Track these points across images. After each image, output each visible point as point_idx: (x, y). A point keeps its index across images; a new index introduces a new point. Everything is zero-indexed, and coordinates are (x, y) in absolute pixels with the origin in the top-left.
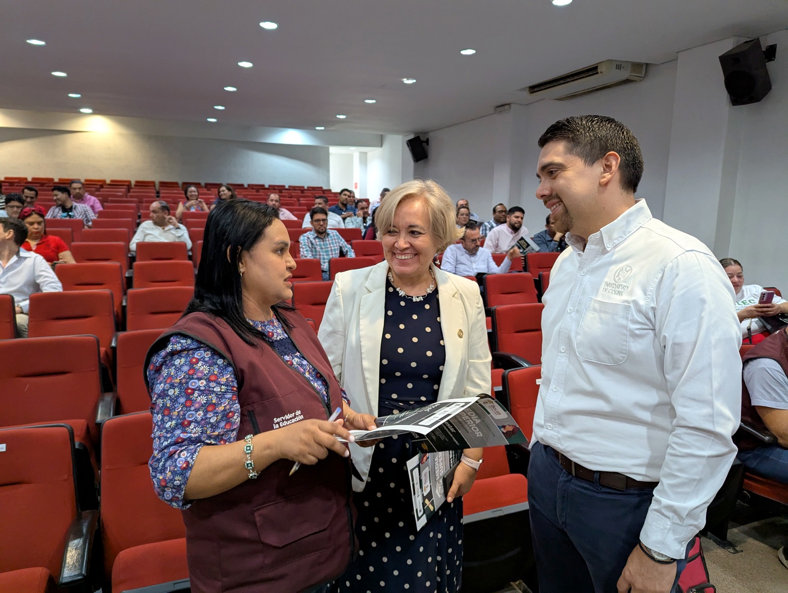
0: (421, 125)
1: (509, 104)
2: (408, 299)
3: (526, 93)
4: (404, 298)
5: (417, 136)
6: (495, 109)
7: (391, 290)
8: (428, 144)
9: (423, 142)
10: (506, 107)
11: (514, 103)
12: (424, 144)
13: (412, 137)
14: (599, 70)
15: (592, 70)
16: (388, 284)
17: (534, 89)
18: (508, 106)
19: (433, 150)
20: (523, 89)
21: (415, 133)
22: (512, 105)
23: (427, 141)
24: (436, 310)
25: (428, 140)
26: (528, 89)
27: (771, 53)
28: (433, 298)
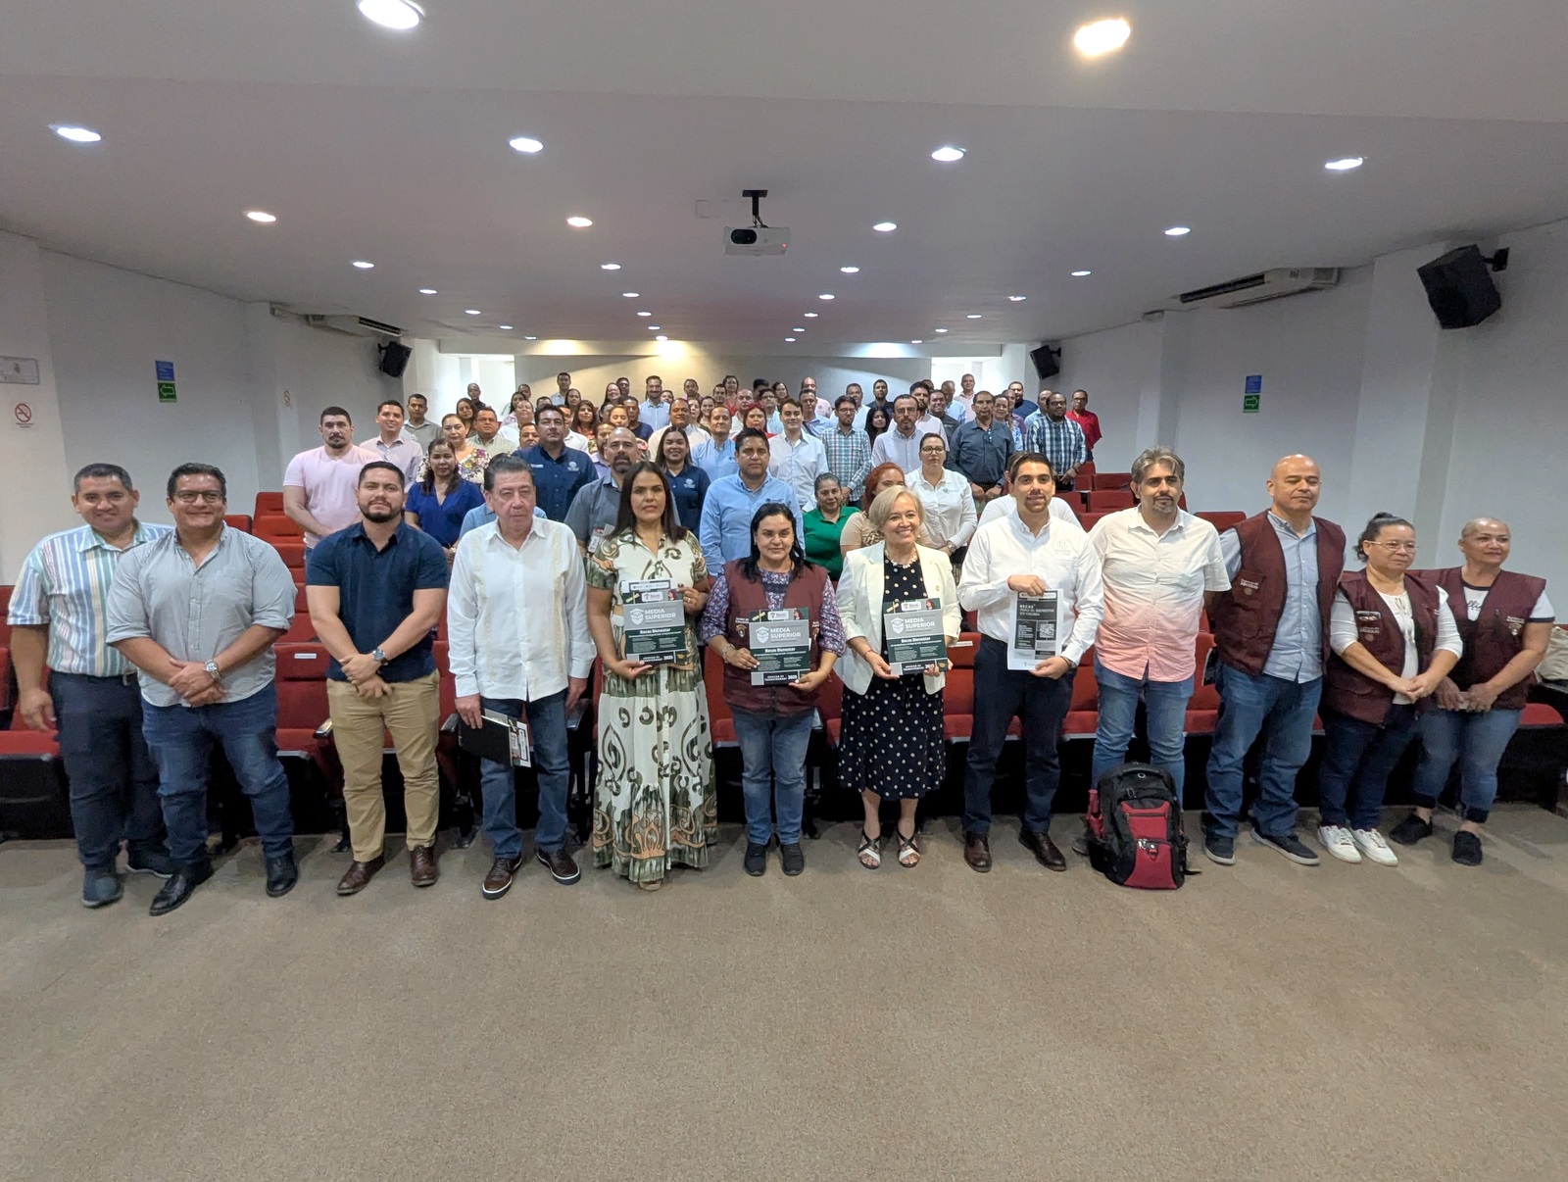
0: (1051, 331)
1: (1162, 311)
2: (899, 568)
3: (1177, 302)
4: (896, 567)
5: (1045, 344)
6: (1143, 317)
7: (887, 561)
8: (1059, 356)
9: (1053, 352)
10: (1157, 315)
11: (1168, 310)
12: (1055, 356)
13: (1038, 346)
14: (1266, 279)
15: (1258, 279)
16: (885, 558)
17: (1187, 297)
18: (1160, 314)
19: (1065, 362)
20: (1175, 297)
21: (1042, 342)
22: (1166, 312)
23: (1059, 352)
24: (919, 574)
25: (1060, 349)
26: (1179, 298)
27: (1501, 259)
28: (916, 565)
